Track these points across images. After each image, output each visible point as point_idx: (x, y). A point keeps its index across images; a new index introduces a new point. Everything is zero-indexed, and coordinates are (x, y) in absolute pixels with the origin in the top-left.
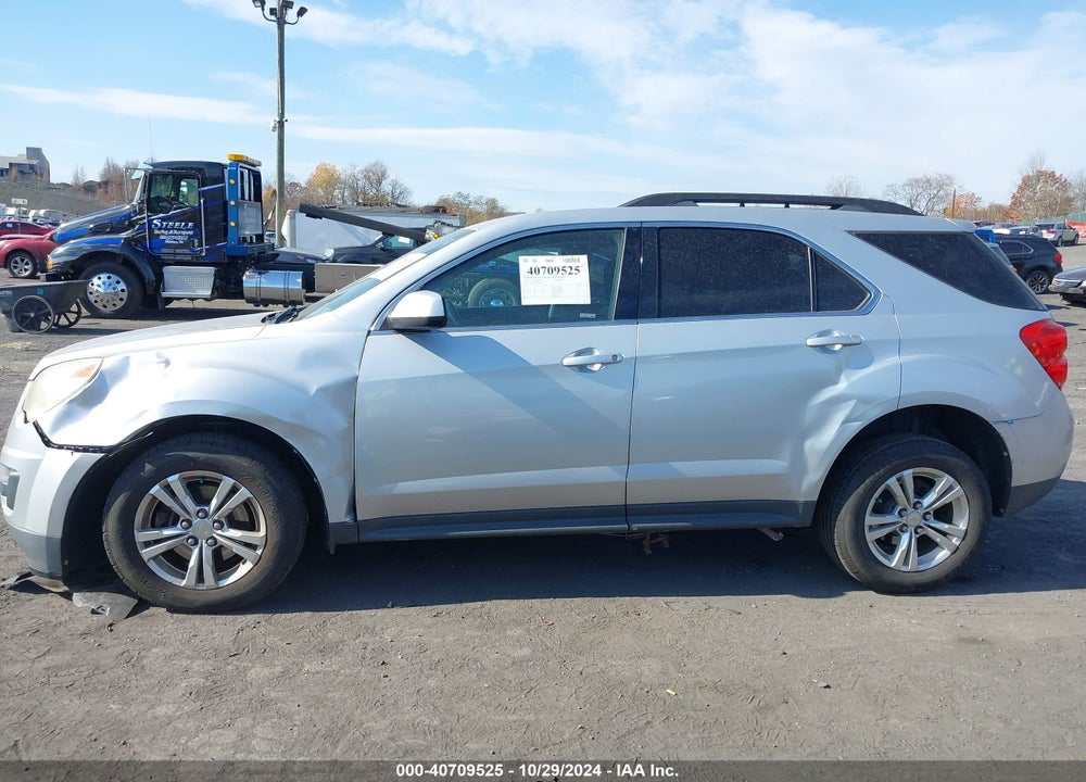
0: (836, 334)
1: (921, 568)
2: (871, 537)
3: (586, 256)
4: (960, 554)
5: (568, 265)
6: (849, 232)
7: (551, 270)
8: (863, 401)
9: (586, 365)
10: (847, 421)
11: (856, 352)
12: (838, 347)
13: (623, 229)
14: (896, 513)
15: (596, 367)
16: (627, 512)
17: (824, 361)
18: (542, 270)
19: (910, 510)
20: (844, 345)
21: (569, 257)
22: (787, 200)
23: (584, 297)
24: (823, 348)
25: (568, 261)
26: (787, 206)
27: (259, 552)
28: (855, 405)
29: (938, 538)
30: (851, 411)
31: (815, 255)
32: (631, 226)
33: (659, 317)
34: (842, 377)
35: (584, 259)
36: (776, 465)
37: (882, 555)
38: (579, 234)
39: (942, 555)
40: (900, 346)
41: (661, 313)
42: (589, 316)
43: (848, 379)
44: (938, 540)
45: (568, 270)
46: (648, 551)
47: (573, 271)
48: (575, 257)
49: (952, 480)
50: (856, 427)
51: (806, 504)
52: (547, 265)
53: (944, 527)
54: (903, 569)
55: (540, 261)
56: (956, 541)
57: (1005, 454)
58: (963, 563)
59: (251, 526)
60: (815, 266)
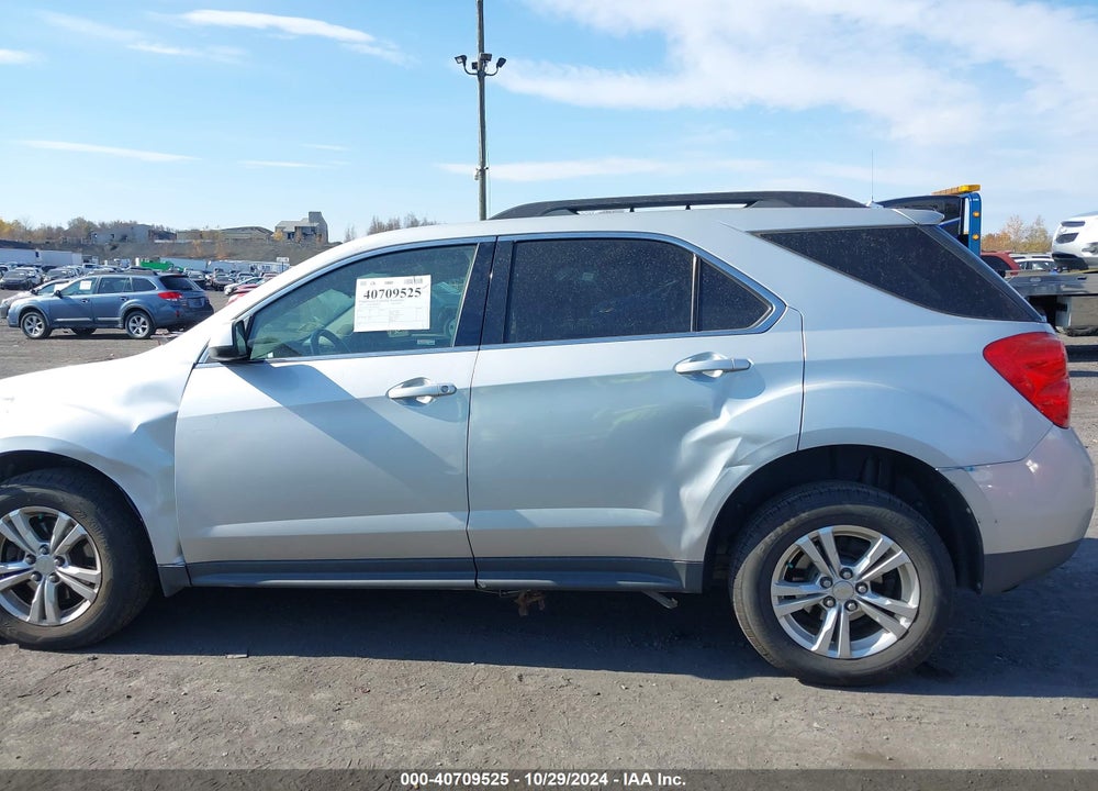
0: (717, 357)
1: (856, 654)
2: (782, 612)
3: (429, 277)
4: (912, 639)
5: (407, 287)
6: (753, 233)
7: (389, 293)
8: (750, 439)
9: (416, 397)
10: (730, 464)
11: (741, 379)
12: (717, 374)
13: (476, 244)
14: (818, 582)
15: (426, 400)
16: (476, 566)
17: (701, 392)
18: (379, 294)
19: (837, 579)
20: (725, 371)
21: (411, 278)
22: (688, 201)
23: (423, 323)
24: (698, 375)
25: (408, 282)
26: (688, 208)
27: (96, 591)
28: (740, 444)
29: (878, 617)
30: (736, 452)
31: (701, 262)
32: (484, 240)
33: (504, 342)
34: (724, 410)
35: (427, 279)
36: (645, 515)
37: (800, 634)
38: (425, 252)
39: (885, 639)
40: (804, 370)
41: (505, 338)
42: (428, 342)
43: (730, 413)
44: (878, 620)
45: (408, 292)
46: (523, 613)
47: (414, 293)
48: (417, 277)
49: (891, 542)
50: (742, 472)
51: (690, 565)
52: (386, 288)
53: (887, 602)
54: (831, 654)
55: (380, 283)
56: (904, 623)
57: (968, 510)
58: (915, 653)
59: (88, 563)
60: (700, 277)
